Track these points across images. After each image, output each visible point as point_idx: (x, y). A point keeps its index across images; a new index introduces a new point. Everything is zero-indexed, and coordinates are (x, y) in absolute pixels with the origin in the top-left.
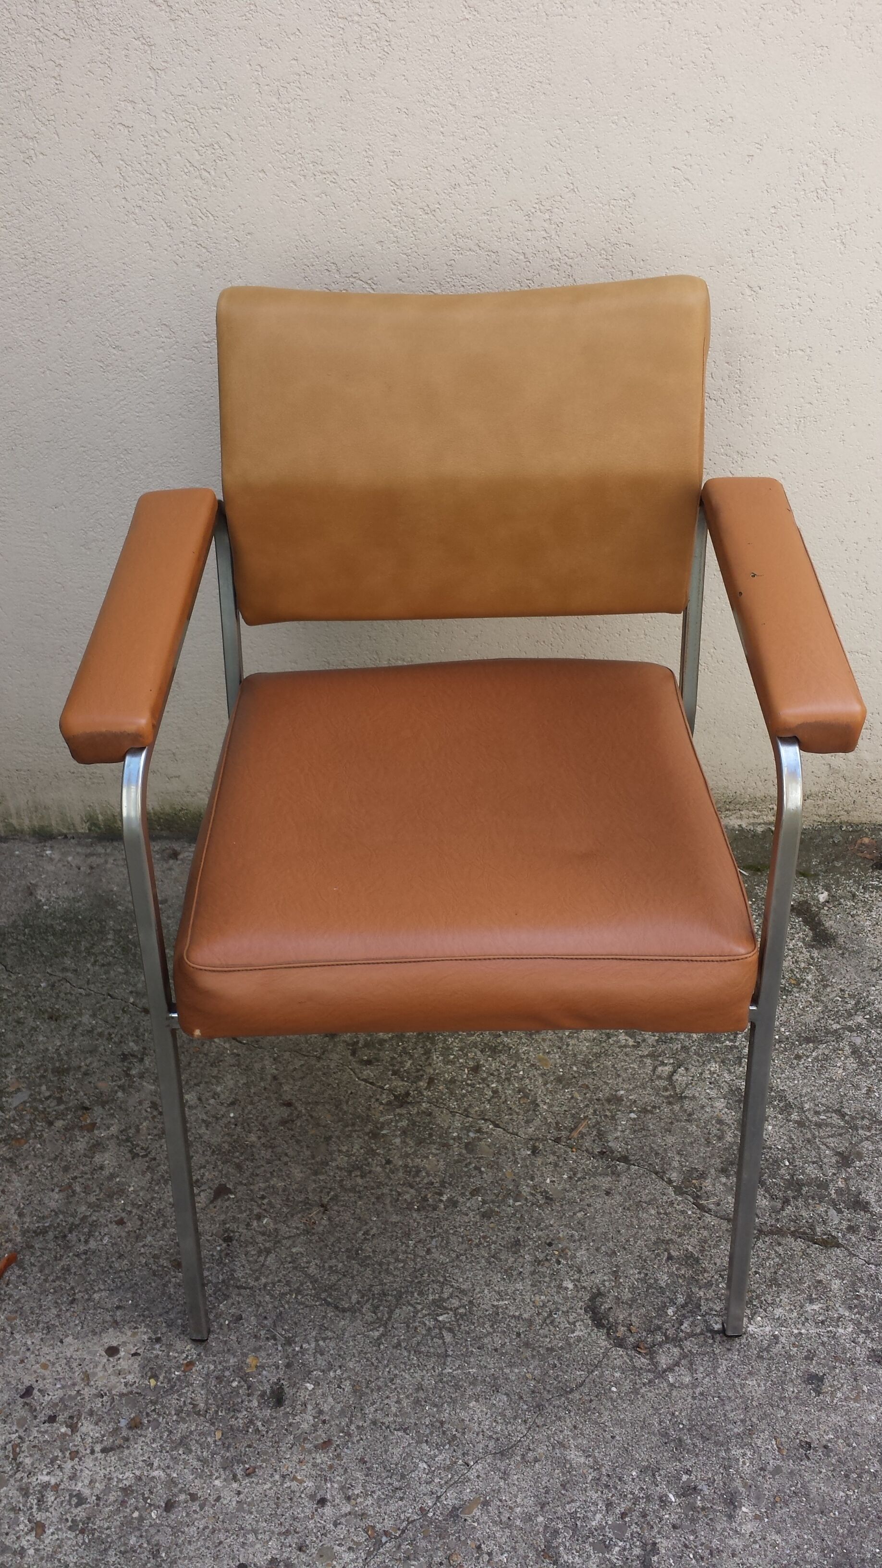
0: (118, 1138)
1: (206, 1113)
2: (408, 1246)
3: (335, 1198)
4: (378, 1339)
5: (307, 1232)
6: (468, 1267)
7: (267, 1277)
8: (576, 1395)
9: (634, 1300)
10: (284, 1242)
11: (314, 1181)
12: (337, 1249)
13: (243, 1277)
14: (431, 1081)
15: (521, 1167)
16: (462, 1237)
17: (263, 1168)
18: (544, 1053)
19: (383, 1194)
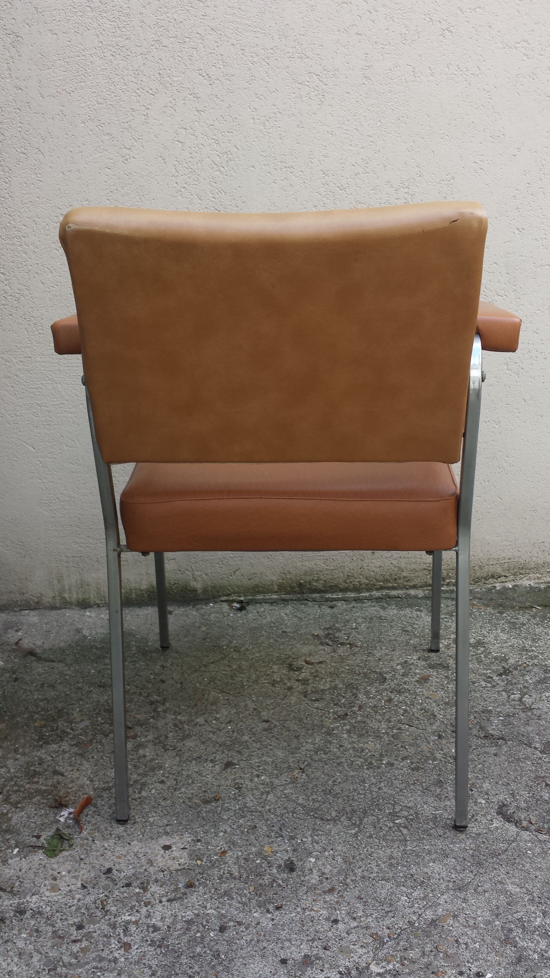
0: (153, 741)
1: (212, 728)
2: (365, 787)
3: (309, 765)
4: (355, 834)
5: (293, 782)
6: (409, 795)
7: (270, 805)
8: (504, 856)
9: (529, 808)
10: (278, 787)
11: (292, 757)
12: (316, 790)
13: (253, 806)
14: (360, 707)
15: (433, 745)
16: (402, 780)
17: (256, 753)
18: (433, 691)
19: (341, 762)
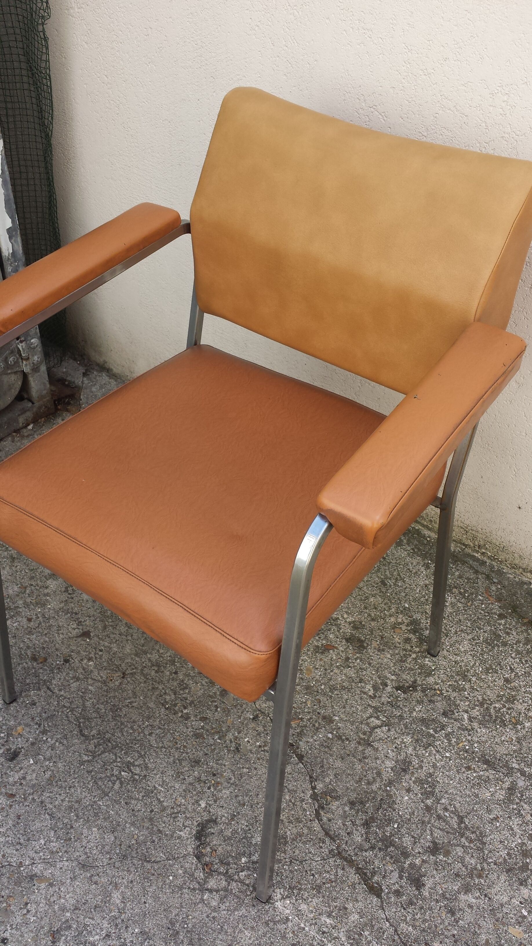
2: (143, 724)
3: (133, 674)
4: (85, 761)
5: (105, 682)
6: (161, 756)
7: (66, 692)
8: (148, 866)
9: (230, 838)
10: (90, 680)
11: (132, 658)
12: (109, 701)
13: (55, 685)
15: (240, 722)
16: (174, 738)
17: (115, 635)
18: (314, 667)
19: (157, 688)
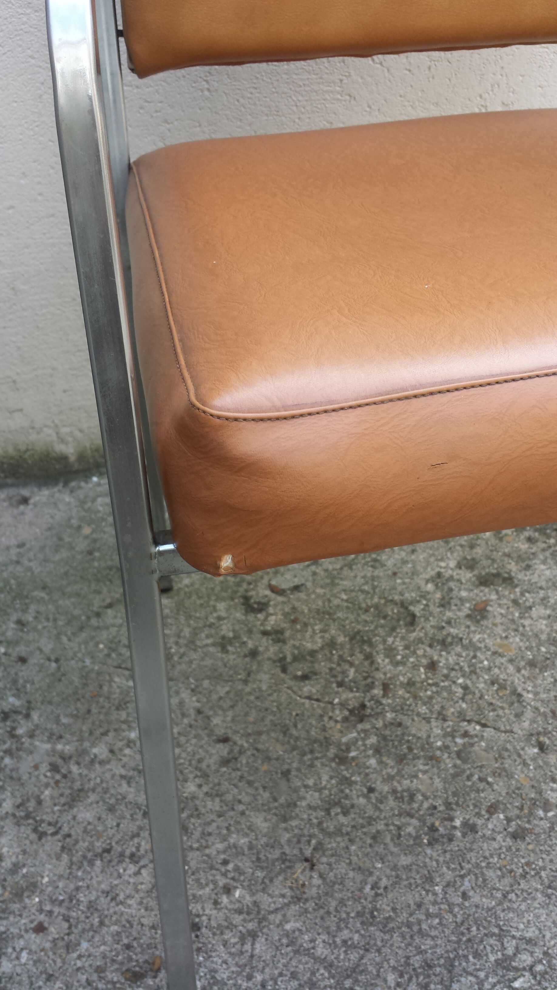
0: (14, 815)
1: (124, 766)
2: (435, 894)
3: (319, 848)
5: (297, 899)
6: (523, 907)
7: (263, 971)
10: (271, 917)
11: (286, 829)
12: (344, 916)
13: (229, 978)
14: (386, 687)
15: (535, 769)
16: (500, 869)
17: (214, 825)
18: (501, 638)
19: (378, 832)
